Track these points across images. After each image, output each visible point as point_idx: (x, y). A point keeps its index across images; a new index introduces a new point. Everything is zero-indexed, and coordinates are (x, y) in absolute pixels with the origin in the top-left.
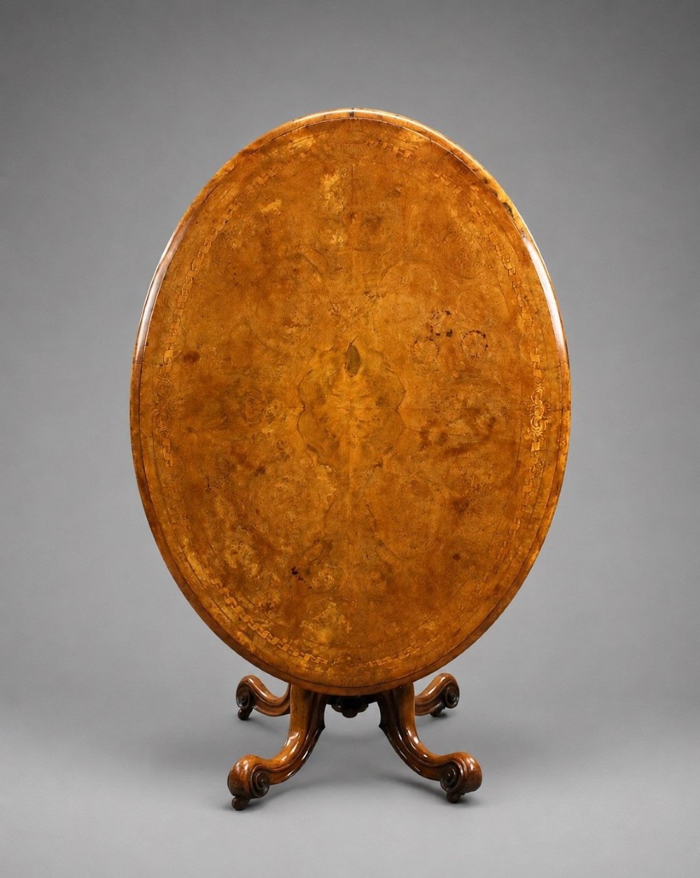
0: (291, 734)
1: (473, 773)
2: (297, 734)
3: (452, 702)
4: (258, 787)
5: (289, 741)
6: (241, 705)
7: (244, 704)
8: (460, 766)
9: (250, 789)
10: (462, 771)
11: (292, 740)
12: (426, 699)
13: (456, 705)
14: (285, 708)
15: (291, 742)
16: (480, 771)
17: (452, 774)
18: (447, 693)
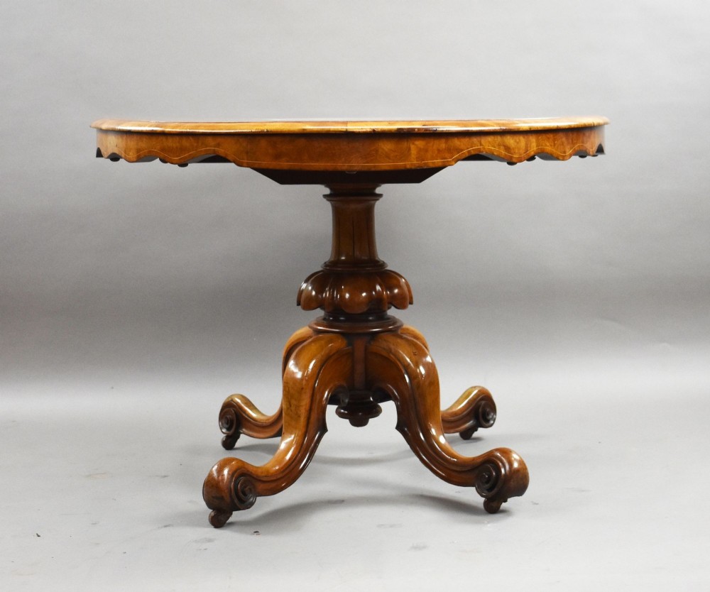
1: (517, 471)
3: (488, 421)
4: (241, 494)
6: (224, 430)
7: (228, 429)
8: (500, 464)
9: (231, 496)
10: (503, 471)
12: (455, 414)
13: (491, 425)
16: (526, 469)
17: (491, 475)
18: (480, 410)
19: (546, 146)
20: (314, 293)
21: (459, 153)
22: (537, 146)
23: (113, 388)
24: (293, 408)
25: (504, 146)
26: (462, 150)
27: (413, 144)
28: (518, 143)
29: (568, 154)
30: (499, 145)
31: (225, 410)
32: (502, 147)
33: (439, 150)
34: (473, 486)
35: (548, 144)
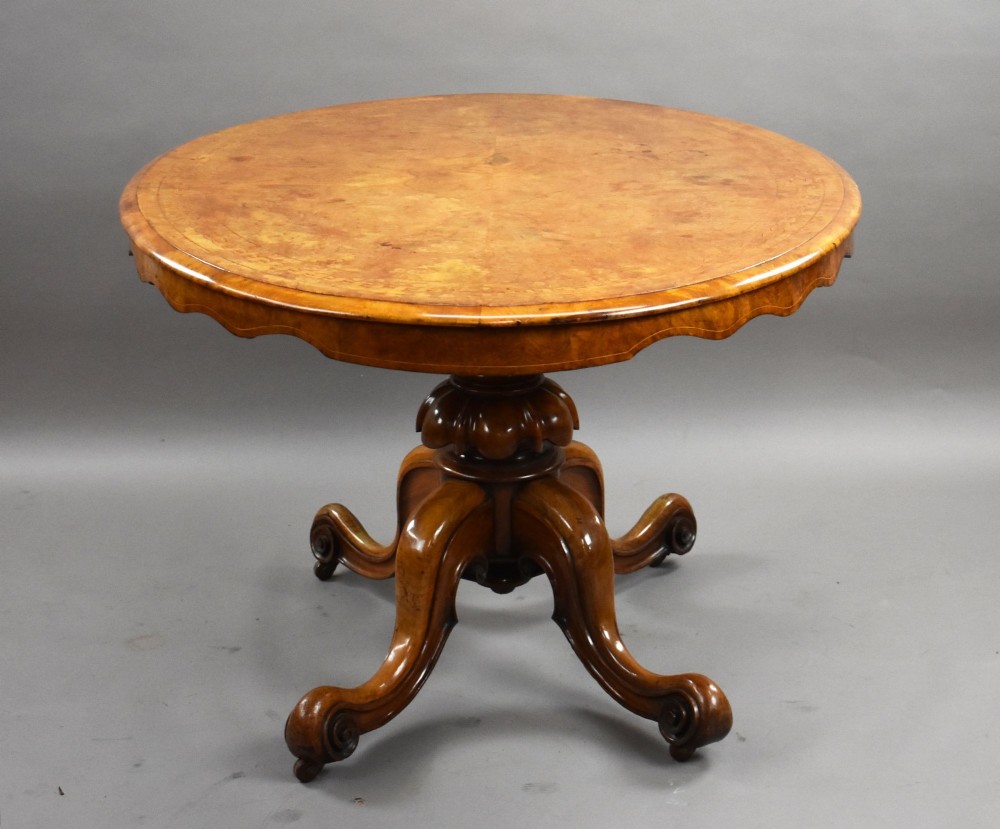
0: (395, 640)
2: (408, 641)
3: (683, 545)
4: (337, 740)
5: (393, 653)
6: (318, 556)
7: (324, 554)
8: (693, 701)
9: (323, 746)
10: (696, 709)
11: (397, 652)
14: (389, 570)
15: (396, 655)
16: (728, 707)
17: (679, 714)
18: (674, 529)
19: (765, 304)
20: (440, 421)
21: (639, 341)
22: (752, 309)
23: (163, 440)
24: (410, 598)
25: (704, 321)
26: (643, 337)
27: (574, 336)
28: (724, 312)
29: (795, 303)
30: (697, 322)
31: (319, 528)
32: (701, 323)
33: (610, 342)
34: (655, 719)
35: (767, 301)
